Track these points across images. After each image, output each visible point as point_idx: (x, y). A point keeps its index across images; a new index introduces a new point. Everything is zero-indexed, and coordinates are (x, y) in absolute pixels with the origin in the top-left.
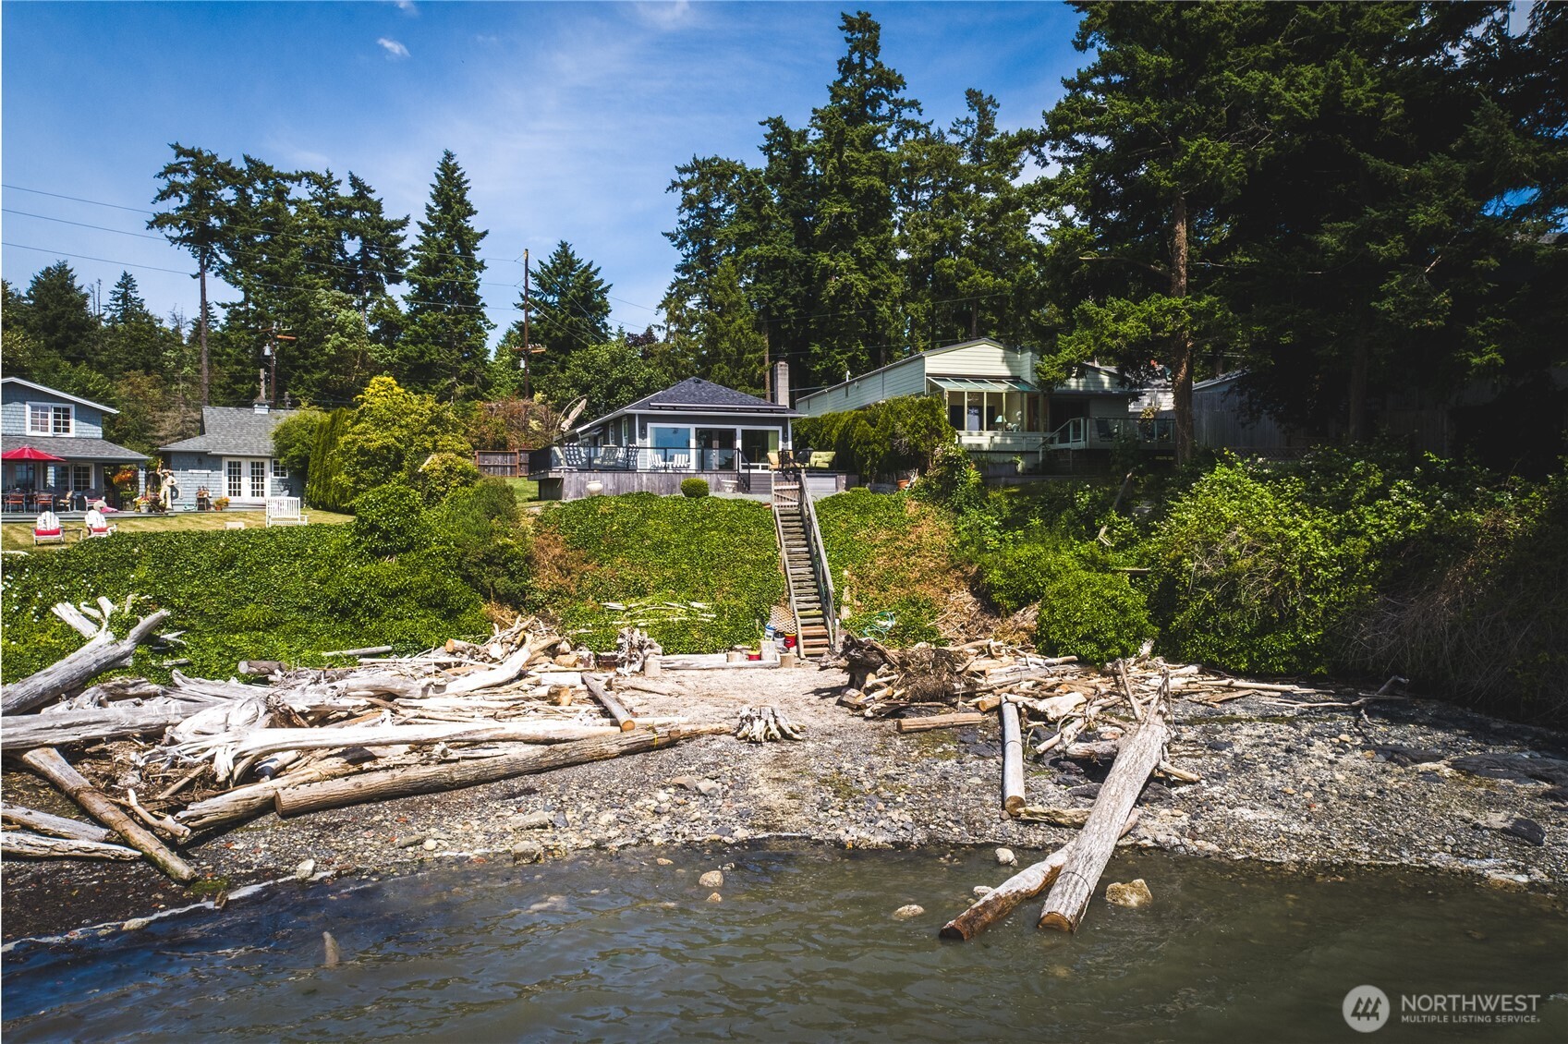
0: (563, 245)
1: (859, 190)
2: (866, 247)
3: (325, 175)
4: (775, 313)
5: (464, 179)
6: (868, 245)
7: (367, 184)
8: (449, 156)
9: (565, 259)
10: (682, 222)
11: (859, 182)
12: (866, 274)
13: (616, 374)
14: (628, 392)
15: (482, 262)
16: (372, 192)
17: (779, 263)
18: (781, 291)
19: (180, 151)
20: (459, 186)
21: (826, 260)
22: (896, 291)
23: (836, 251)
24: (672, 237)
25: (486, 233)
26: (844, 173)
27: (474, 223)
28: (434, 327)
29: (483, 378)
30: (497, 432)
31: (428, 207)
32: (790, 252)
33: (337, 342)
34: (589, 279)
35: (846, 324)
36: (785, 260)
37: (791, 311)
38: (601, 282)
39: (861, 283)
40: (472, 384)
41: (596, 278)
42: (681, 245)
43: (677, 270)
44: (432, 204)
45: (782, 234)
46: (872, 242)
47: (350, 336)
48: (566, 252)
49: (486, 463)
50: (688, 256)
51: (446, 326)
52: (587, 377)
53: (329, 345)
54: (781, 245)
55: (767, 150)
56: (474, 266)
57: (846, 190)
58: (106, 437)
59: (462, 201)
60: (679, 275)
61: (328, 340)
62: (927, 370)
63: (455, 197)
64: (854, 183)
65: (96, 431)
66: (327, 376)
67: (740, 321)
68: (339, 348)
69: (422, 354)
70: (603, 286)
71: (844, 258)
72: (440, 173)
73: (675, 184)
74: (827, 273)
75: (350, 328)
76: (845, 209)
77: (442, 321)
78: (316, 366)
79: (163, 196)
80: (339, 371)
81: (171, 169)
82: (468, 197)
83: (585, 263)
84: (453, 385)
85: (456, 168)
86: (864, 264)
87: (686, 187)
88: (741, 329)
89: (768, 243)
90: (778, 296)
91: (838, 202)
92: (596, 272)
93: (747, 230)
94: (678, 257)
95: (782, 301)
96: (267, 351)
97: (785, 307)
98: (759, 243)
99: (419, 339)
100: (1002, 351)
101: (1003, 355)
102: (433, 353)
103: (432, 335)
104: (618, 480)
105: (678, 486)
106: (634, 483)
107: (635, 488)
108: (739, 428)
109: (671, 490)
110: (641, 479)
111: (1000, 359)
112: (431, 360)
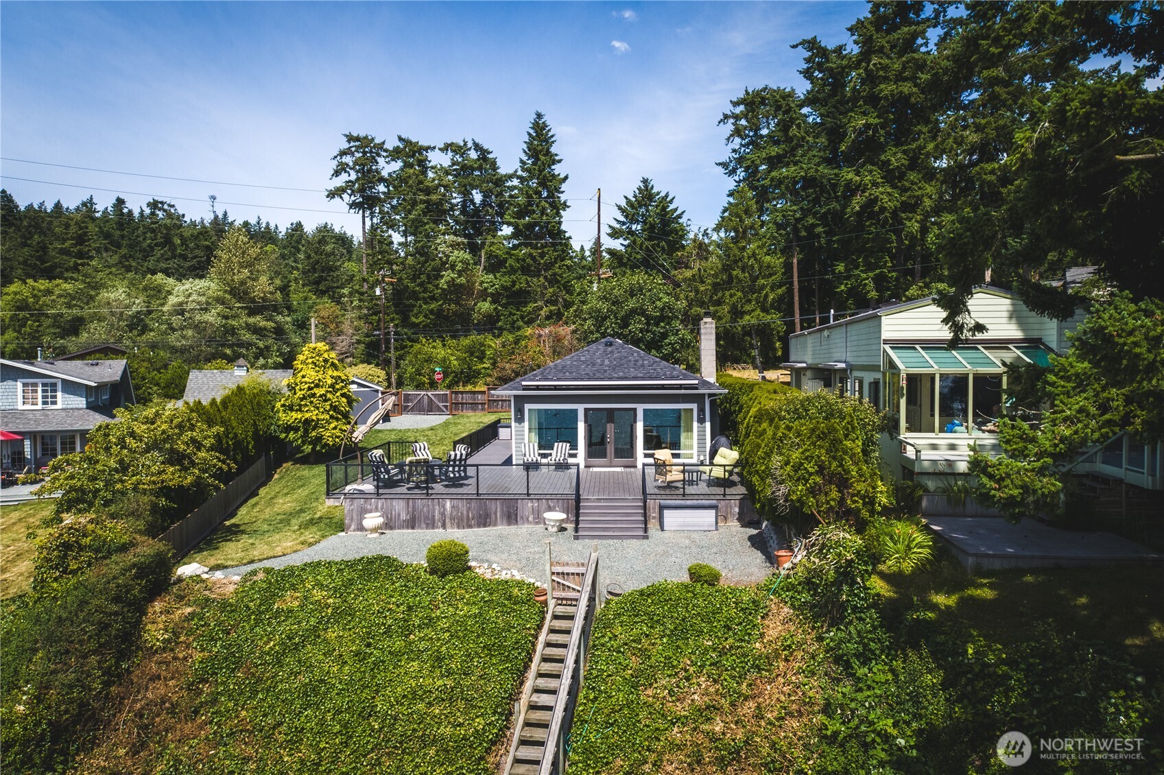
0: (645, 181)
1: (886, 98)
2: (895, 157)
3: (462, 144)
4: (804, 233)
5: (550, 134)
6: (899, 155)
7: (485, 147)
8: (539, 116)
9: (646, 194)
10: (734, 151)
11: (886, 89)
12: (894, 186)
15: (565, 202)
16: (489, 153)
17: (809, 182)
18: (809, 210)
19: (350, 138)
20: (546, 141)
21: (850, 176)
22: (927, 202)
23: (863, 165)
24: (724, 165)
25: (566, 178)
26: (872, 82)
27: (558, 169)
28: (524, 260)
31: (522, 161)
32: (817, 171)
33: (449, 279)
34: (664, 208)
35: (873, 240)
36: (813, 179)
37: (820, 229)
38: (676, 210)
39: (887, 197)
40: (556, 304)
41: (672, 207)
42: (733, 172)
43: (728, 196)
44: (525, 158)
45: (811, 153)
46: (904, 152)
47: (460, 272)
48: (646, 187)
50: (740, 181)
51: (533, 258)
53: (443, 281)
54: (808, 165)
55: (807, 74)
56: (558, 207)
57: (873, 100)
58: (90, 406)
59: (548, 153)
60: (731, 200)
61: (443, 276)
62: (885, 335)
63: (541, 151)
64: (881, 90)
65: (81, 402)
66: (441, 305)
68: (452, 283)
69: (514, 283)
70: (678, 212)
71: (871, 172)
72: (532, 132)
73: (726, 117)
74: (852, 190)
75: (459, 267)
76: (871, 121)
77: (531, 255)
78: (433, 298)
79: (337, 173)
80: (449, 301)
81: (343, 153)
82: (553, 150)
83: (663, 194)
84: (540, 308)
85: (545, 125)
86: (893, 177)
87: (736, 117)
88: (754, 255)
89: (795, 164)
90: (806, 216)
91: (864, 114)
92: (671, 202)
93: (773, 154)
94: (730, 183)
95: (811, 220)
96: (378, 292)
97: (814, 226)
98: (787, 165)
99: (513, 271)
100: (1008, 301)
101: (1010, 308)
102: (522, 282)
103: (522, 267)
104: (414, 507)
105: (493, 516)
106: (434, 512)
107: (436, 518)
108: (640, 408)
109: (484, 520)
110: (444, 506)
111: (1006, 314)
112: (521, 288)
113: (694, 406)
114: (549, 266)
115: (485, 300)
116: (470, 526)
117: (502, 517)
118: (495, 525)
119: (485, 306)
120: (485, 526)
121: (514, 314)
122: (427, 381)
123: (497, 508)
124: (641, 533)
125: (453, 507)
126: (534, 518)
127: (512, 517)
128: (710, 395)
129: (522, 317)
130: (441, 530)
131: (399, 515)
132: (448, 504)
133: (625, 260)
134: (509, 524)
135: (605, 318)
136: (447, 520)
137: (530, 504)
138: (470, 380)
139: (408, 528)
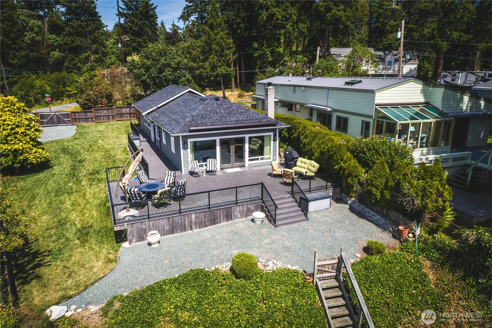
4: (235, 26)
13: (163, 60)
14: (169, 71)
28: (77, 28)
29: (103, 52)
30: (106, 89)
33: (30, 37)
37: (242, 25)
39: (278, 13)
40: (98, 54)
41: (151, 3)
47: (36, 33)
49: (99, 114)
51: (83, 27)
52: (149, 63)
53: (27, 38)
60: (187, 3)
61: (26, 35)
62: (376, 101)
66: (28, 53)
67: (222, 33)
68: (32, 39)
69: (73, 42)
70: (154, 6)
75: (36, 30)
77: (81, 25)
78: (22, 48)
80: (33, 51)
84: (89, 56)
97: (239, 23)
99: (70, 34)
100: (421, 86)
101: (422, 88)
102: (78, 41)
103: (76, 32)
104: (173, 222)
105: (219, 218)
106: (185, 222)
107: (187, 225)
108: (247, 136)
109: (214, 221)
110: (191, 218)
111: (420, 91)
112: (78, 44)
113: (272, 134)
114: (91, 33)
115: (55, 50)
116: (206, 226)
117: (223, 218)
118: (220, 223)
119: (56, 54)
120: (214, 224)
121: (75, 59)
122: (33, 100)
123: (221, 214)
124: (305, 218)
125: (196, 217)
126: (240, 215)
127: (229, 217)
128: (279, 128)
129: (80, 61)
130: (190, 232)
131: (164, 227)
132: (193, 216)
133: (128, 30)
134: (228, 221)
135: (150, 68)
136: (193, 225)
137: (238, 209)
138: (58, 98)
139: (170, 234)
